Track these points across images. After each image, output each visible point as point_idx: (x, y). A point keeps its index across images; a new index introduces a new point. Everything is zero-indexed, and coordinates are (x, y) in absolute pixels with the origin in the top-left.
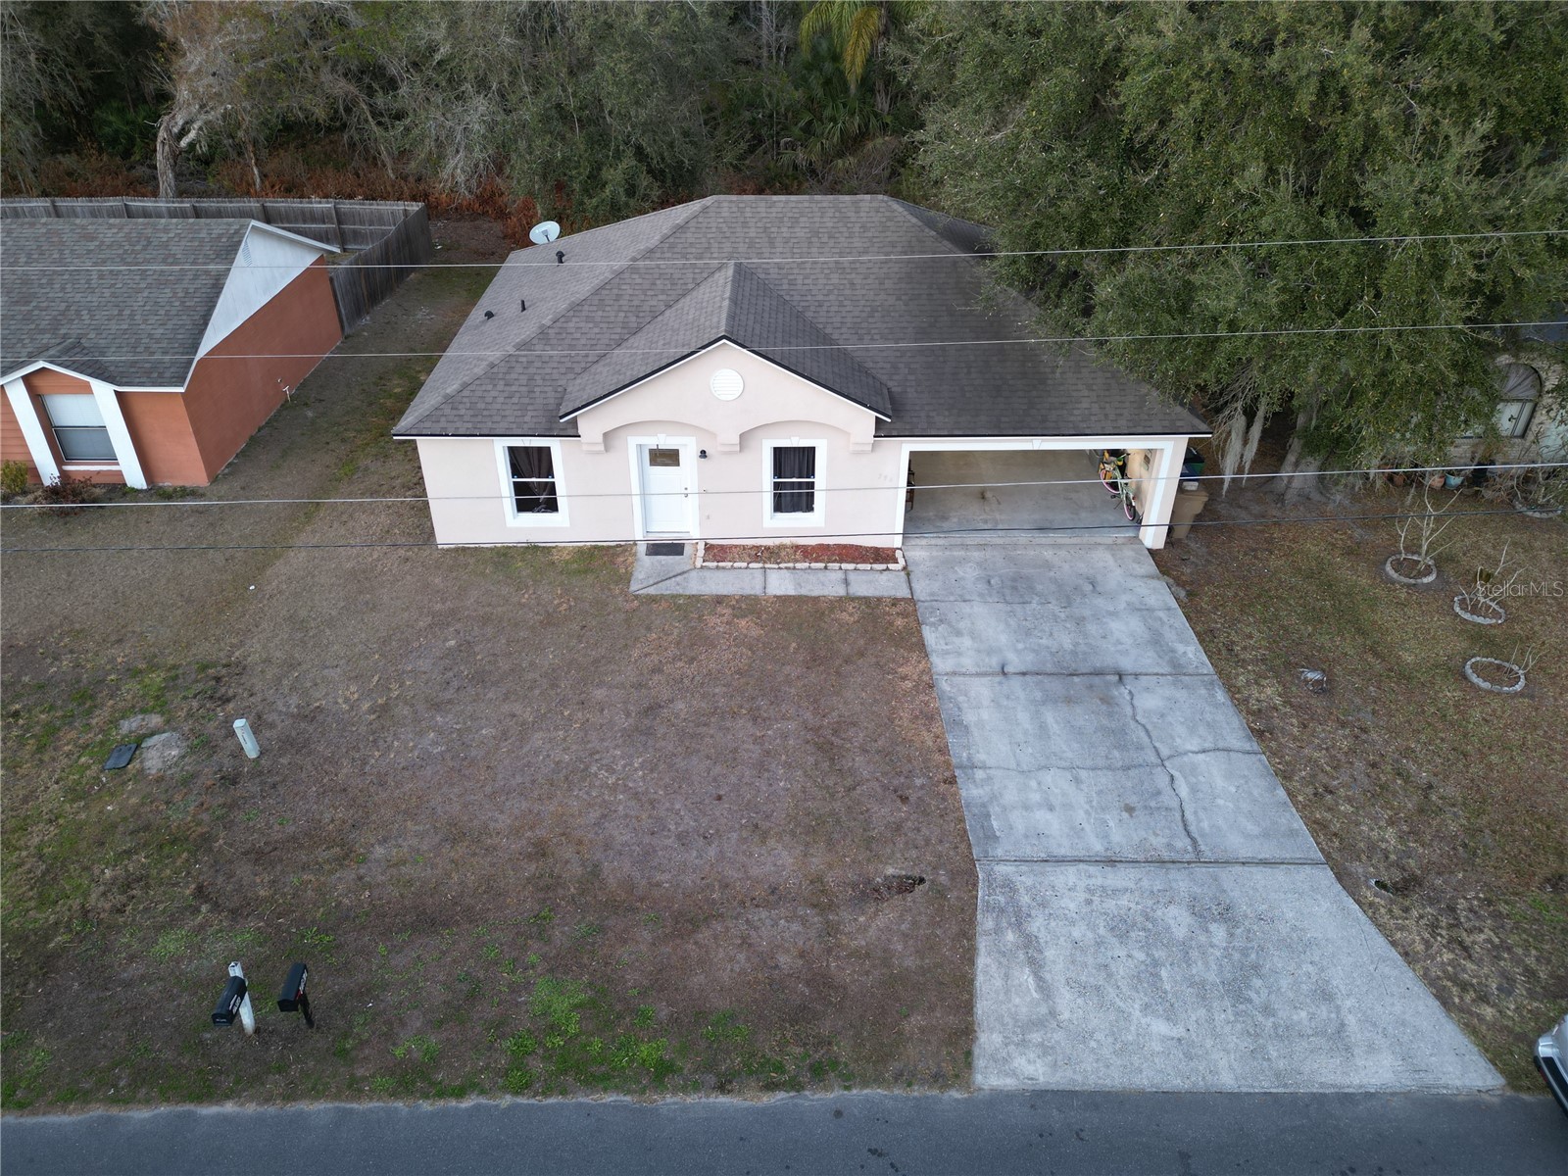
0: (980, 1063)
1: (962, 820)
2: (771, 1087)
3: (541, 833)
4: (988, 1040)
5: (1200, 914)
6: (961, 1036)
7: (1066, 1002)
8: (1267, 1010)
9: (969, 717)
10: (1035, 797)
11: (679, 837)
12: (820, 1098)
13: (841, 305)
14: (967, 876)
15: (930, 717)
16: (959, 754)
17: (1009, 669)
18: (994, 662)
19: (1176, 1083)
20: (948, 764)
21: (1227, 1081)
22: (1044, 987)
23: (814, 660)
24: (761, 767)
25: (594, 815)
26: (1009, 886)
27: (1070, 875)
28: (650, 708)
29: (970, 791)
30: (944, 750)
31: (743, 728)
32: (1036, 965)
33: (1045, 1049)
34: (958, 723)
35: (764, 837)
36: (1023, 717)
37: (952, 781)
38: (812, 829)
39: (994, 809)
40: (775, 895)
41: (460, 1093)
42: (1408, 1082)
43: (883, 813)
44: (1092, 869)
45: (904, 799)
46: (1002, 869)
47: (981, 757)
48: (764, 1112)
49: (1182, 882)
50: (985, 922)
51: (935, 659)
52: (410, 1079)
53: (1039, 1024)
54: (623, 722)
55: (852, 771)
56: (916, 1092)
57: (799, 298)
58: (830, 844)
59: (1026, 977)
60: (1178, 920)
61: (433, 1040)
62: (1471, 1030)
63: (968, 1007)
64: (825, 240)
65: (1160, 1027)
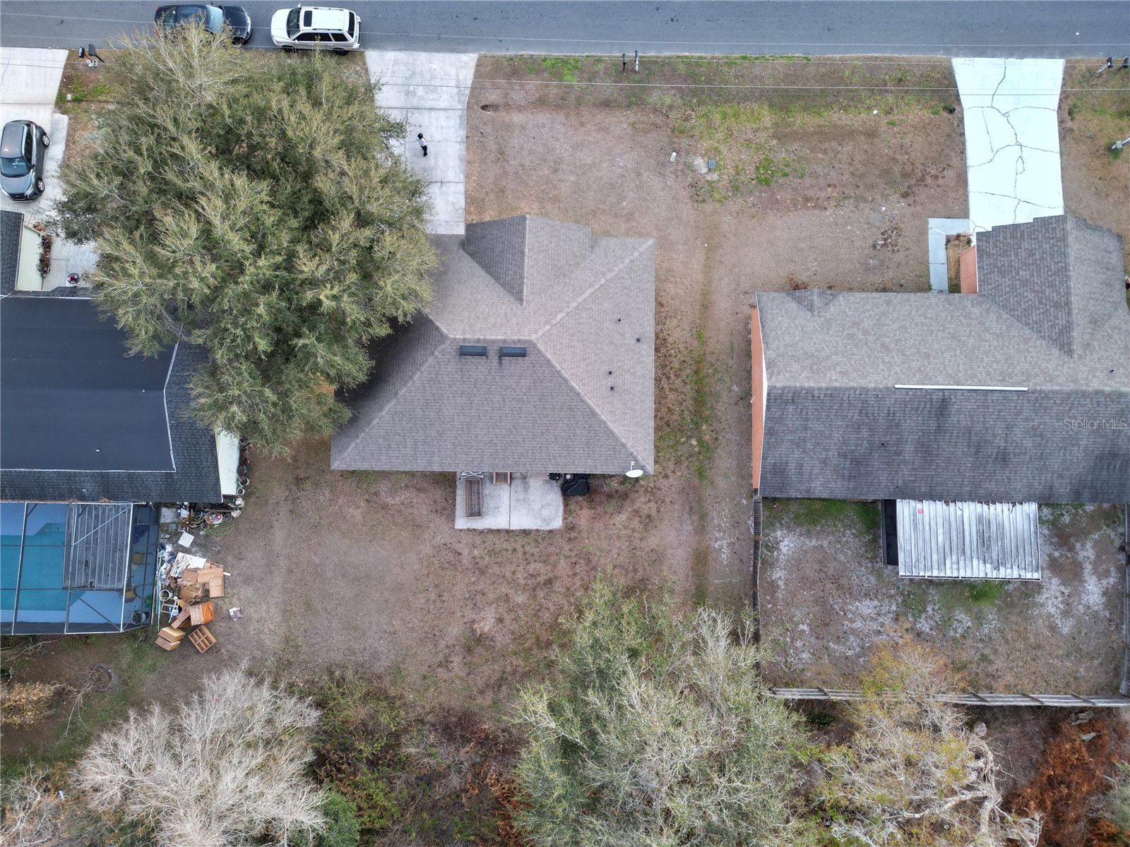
0: (476, 59)
1: (467, 124)
2: (522, 55)
3: (583, 129)
4: (473, 64)
5: (414, 93)
6: (479, 65)
7: (453, 72)
8: (408, 69)
9: (457, 162)
10: (445, 131)
11: (545, 127)
12: (511, 53)
13: (478, 286)
14: (469, 107)
15: (469, 162)
16: (463, 147)
17: (439, 184)
18: (444, 188)
19: (435, 54)
20: (468, 144)
21: (424, 54)
22: (458, 75)
23: (502, 191)
24: (522, 148)
25: (569, 134)
26: (459, 102)
27: (443, 104)
28: (556, 171)
29: (463, 133)
30: (468, 149)
31: (527, 163)
32: (458, 80)
33: (461, 62)
34: (461, 160)
35: (521, 126)
36: (441, 162)
37: (468, 137)
38: (509, 127)
39: (457, 126)
40: (520, 109)
41: (587, 56)
42: (385, 53)
43: (488, 129)
44: (436, 107)
45: (482, 133)
46: (460, 107)
47: (457, 146)
48: (523, 50)
49: (415, 102)
50: (467, 92)
51: (463, 190)
52: (599, 60)
53: (462, 67)
54: (564, 166)
55: (495, 144)
56: (490, 54)
57: (497, 289)
58: (504, 121)
59: (461, 77)
60: (420, 91)
61: (597, 69)
62: (365, 63)
63: (477, 71)
64: (481, 316)
65: (434, 66)
